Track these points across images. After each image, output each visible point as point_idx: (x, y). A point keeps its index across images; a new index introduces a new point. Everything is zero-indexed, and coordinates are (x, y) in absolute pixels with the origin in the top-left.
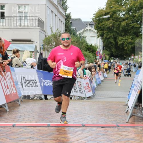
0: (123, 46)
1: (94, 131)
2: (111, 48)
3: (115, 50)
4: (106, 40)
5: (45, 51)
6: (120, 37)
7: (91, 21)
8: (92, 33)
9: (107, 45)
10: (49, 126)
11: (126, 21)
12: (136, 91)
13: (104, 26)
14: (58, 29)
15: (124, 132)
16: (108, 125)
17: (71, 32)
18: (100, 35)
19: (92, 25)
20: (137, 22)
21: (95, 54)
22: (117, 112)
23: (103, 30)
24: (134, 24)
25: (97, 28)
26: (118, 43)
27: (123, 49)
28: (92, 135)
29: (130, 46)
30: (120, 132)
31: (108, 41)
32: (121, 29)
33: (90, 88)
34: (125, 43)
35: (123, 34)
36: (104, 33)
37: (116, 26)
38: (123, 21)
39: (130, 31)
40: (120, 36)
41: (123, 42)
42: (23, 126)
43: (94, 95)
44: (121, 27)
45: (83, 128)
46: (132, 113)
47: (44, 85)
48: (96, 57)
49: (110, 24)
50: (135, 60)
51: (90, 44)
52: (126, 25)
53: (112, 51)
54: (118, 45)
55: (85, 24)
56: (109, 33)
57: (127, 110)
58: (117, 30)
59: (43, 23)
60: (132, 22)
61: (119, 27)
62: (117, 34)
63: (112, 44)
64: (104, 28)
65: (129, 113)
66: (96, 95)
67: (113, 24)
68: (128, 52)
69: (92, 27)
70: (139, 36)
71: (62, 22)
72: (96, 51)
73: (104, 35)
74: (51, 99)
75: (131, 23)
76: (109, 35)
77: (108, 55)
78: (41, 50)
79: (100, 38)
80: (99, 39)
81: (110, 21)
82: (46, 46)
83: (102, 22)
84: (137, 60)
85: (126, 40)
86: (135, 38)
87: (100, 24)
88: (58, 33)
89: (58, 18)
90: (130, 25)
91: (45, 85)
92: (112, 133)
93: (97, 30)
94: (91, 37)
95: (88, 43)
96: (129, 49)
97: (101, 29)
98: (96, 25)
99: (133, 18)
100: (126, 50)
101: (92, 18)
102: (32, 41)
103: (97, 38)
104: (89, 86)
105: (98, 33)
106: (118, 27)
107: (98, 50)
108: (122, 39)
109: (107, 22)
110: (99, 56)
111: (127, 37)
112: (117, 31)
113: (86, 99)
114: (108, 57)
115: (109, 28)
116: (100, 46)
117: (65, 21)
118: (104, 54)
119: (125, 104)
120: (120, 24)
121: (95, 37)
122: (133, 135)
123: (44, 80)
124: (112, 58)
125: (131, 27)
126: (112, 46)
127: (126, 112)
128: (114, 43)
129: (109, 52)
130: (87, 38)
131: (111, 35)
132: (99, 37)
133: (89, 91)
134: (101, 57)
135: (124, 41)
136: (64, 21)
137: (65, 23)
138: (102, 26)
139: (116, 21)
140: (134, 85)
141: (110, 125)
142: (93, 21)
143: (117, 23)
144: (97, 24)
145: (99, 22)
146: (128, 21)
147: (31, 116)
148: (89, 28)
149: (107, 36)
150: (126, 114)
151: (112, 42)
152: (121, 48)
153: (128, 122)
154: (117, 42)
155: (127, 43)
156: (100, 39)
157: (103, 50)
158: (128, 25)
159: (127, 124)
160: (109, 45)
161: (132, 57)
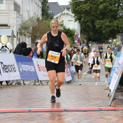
0: (101, 29)
1: (76, 115)
2: (89, 31)
3: (93, 33)
4: (84, 24)
5: (22, 35)
6: (98, 21)
7: (68, 5)
8: (70, 17)
9: (85, 28)
10: (30, 111)
11: (103, 4)
12: (117, 74)
13: (81, 10)
14: (35, 13)
15: (107, 115)
16: (90, 109)
17: (48, 16)
18: (78, 19)
19: (69, 8)
20: (115, 4)
21: (73, 38)
22: (98, 96)
23: (81, 14)
24: (112, 6)
25: (74, 12)
26: (96, 27)
27: (101, 32)
28: (74, 119)
29: (108, 29)
30: (103, 115)
31: (86, 24)
32: (98, 12)
33: (69, 72)
34: (103, 26)
35: (101, 17)
36: (81, 17)
37: (93, 9)
38: (101, 4)
39: (107, 14)
40: (97, 19)
41: (101, 26)
42: (3, 112)
43: (74, 80)
44: (99, 10)
45: (65, 112)
46: (114, 96)
47: (22, 70)
48: (74, 41)
49: (88, 7)
50: (113, 43)
51: (68, 28)
52: (104, 8)
53: (90, 35)
54: (96, 29)
55: (62, 7)
56: (87, 17)
57: (108, 93)
58: (95, 13)
59: (20, 7)
60: (110, 5)
61: (97, 10)
62: (94, 17)
63: (90, 28)
64: (82, 12)
65: (111, 96)
66: (75, 79)
67: (90, 7)
68: (106, 36)
69: (69, 11)
70: (117, 19)
71: (38, 5)
72: (74, 35)
73: (82, 18)
74: (30, 84)
75: (108, 6)
76: (86, 18)
77: (86, 39)
78: (18, 35)
79: (78, 21)
80: (76, 23)
81: (87, 4)
82: (23, 31)
83: (79, 6)
84: (116, 44)
85: (104, 23)
86: (113, 21)
87: (78, 7)
88: (35, 18)
89: (35, 1)
90: (108, 8)
91: (24, 70)
92: (95, 117)
93: (74, 13)
94: (69, 21)
95: (65, 28)
96: (107, 32)
97: (78, 12)
98: (73, 9)
99: (111, 1)
100: (104, 34)
101: (69, 2)
102: (8, 25)
103: (75, 22)
104: (68, 71)
105: (76, 17)
106: (95, 10)
107: (76, 34)
108: (100, 23)
109: (84, 6)
110: (77, 40)
111: (104, 20)
112: (95, 15)
113: (65, 84)
114: (85, 41)
115: (86, 11)
116: (78, 30)
117: (42, 4)
118: (82, 37)
119: (106, 88)
120: (97, 7)
121: (72, 21)
122: (117, 119)
123: (22, 65)
124: (90, 42)
125: (109, 10)
126: (89, 29)
127: (107, 95)
128: (92, 26)
129: (87, 36)
130: (64, 22)
131: (89, 18)
132: (76, 20)
133: (68, 75)
134: (79, 41)
135: (102, 24)
136: (40, 5)
137: (42, 7)
138: (79, 10)
139: (93, 4)
140: (115, 68)
141: (92, 109)
142: (70, 4)
143: (95, 6)
144: (74, 7)
145: (76, 5)
146: (105, 4)
147: (10, 102)
148: (66, 11)
149: (85, 19)
150: (108, 97)
151: (90, 25)
152: (99, 31)
153: (110, 106)
154: (95, 25)
155: (105, 26)
156: (78, 23)
157: (81, 34)
158: (105, 8)
159: (109, 107)
160: (86, 28)
161: (110, 41)
